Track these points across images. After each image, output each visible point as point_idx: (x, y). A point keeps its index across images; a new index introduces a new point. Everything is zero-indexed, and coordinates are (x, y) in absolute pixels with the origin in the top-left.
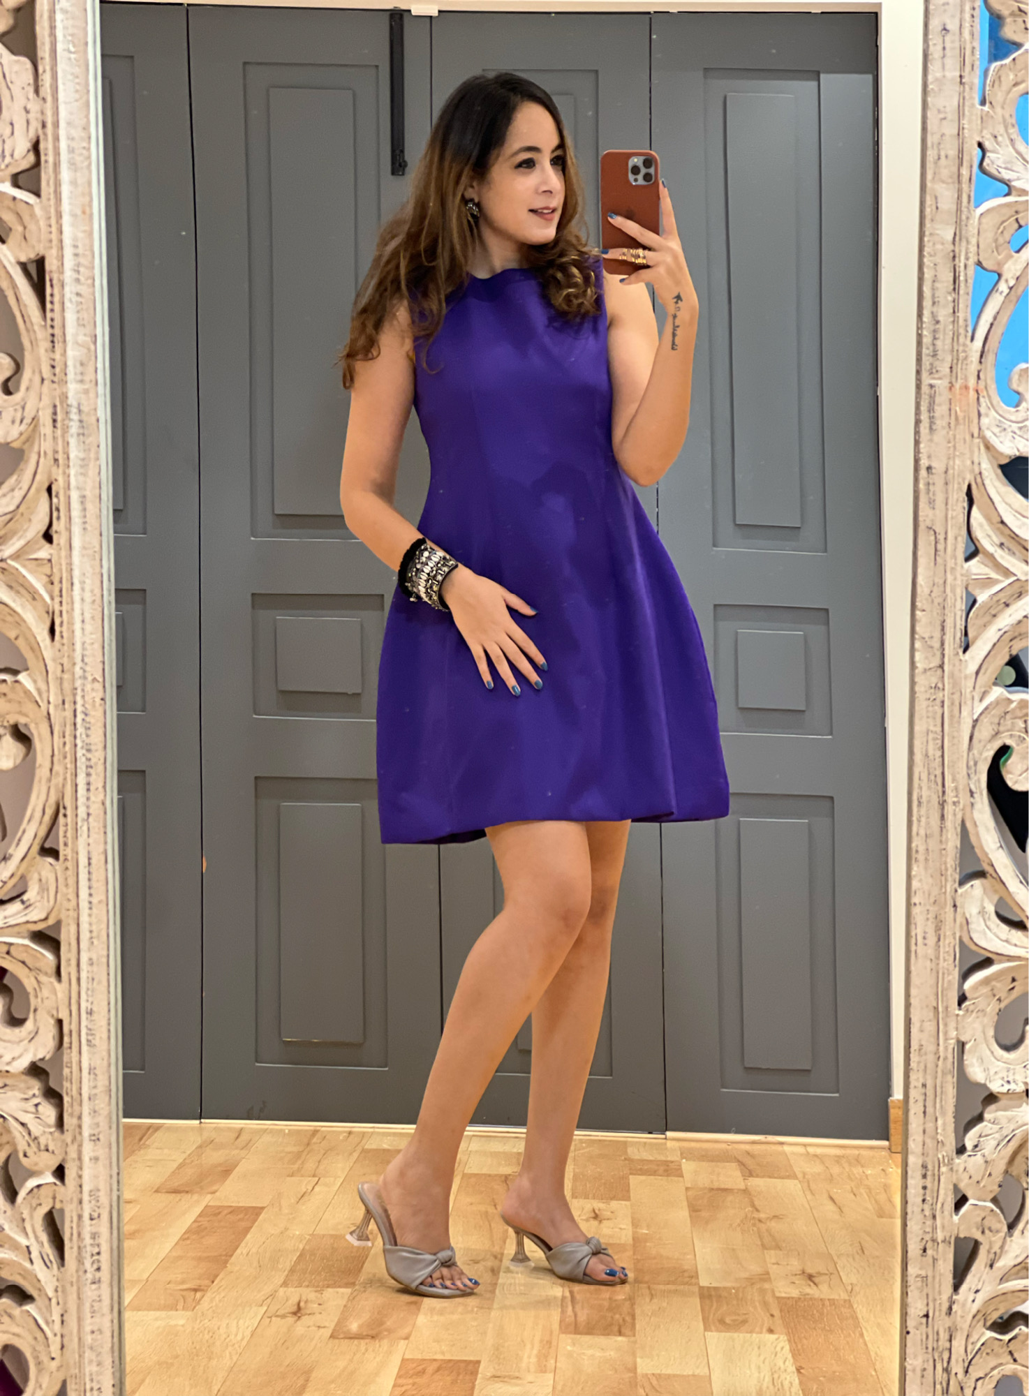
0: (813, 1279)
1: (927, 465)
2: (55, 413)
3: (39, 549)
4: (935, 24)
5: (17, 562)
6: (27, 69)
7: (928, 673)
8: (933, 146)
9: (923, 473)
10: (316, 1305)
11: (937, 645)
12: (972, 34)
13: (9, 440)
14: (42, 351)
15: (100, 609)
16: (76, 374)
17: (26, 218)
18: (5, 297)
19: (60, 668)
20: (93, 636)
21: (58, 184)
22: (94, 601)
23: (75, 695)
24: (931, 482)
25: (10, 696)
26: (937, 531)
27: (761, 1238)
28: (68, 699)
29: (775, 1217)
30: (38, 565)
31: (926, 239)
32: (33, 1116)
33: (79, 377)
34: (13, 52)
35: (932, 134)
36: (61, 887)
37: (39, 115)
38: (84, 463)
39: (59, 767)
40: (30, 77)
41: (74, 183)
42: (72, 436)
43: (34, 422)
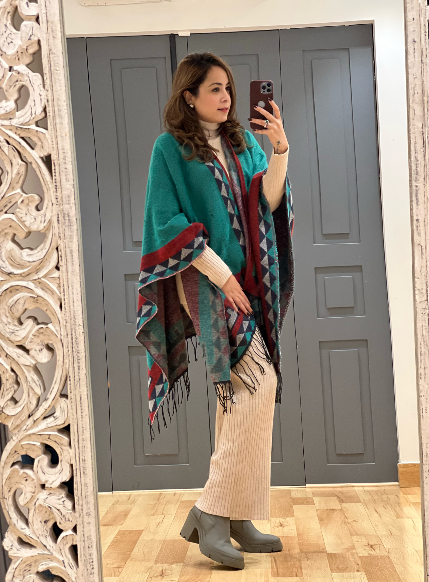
0: (373, 547)
1: (416, 219)
2: (58, 217)
3: (55, 273)
4: (410, 39)
5: (46, 279)
6: (39, 78)
7: (422, 303)
8: (411, 89)
9: (415, 222)
10: (170, 571)
11: (424, 292)
12: (426, 42)
13: (40, 229)
14: (52, 193)
15: (80, 297)
16: (66, 201)
17: (42, 139)
18: (35, 171)
19: (65, 321)
20: (78, 308)
21: (56, 124)
22: (78, 293)
23: (72, 331)
24: (418, 225)
25: (45, 333)
26: (422, 245)
27: (350, 531)
28: (69, 333)
29: (354, 521)
30: (54, 280)
31: (411, 127)
32: (62, 506)
33: (67, 202)
34: (34, 72)
35: (411, 84)
36: (70, 411)
37: (45, 97)
38: (71, 237)
39: (66, 361)
40: (41, 82)
41: (61, 123)
42: (66, 226)
43: (50, 221)
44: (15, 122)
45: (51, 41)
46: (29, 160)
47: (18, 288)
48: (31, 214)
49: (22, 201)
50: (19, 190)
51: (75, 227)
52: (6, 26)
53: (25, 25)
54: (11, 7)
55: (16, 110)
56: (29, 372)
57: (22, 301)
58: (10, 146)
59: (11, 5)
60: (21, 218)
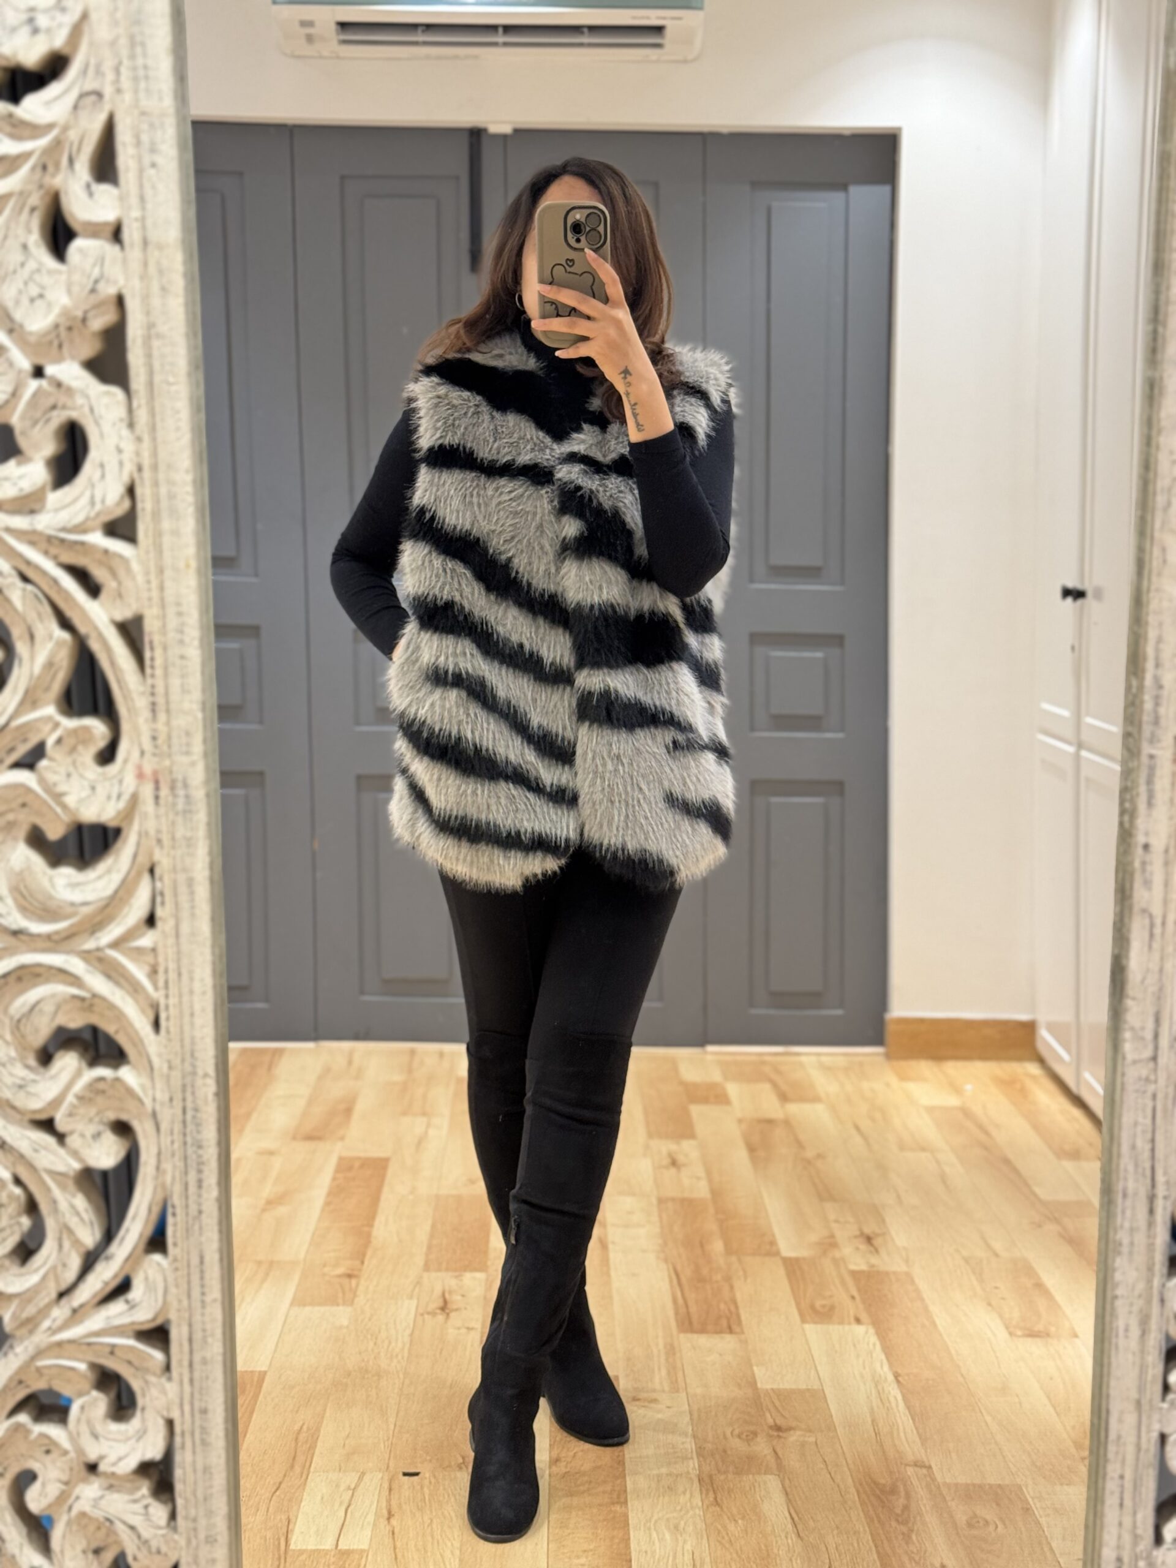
1: (1143, 842)
3: (143, 935)
5: (118, 952)
6: (119, 401)
9: (1139, 851)
11: (1149, 1035)
13: (104, 820)
14: (141, 720)
15: (212, 999)
16: (181, 745)
17: (122, 573)
19: (166, 1065)
20: (205, 1030)
21: (158, 534)
22: (204, 993)
23: (184, 1091)
24: (1149, 860)
25: (111, 1094)
26: (1155, 914)
28: (178, 1096)
30: (140, 955)
31: (1151, 595)
32: (143, 1517)
33: (184, 749)
34: (103, 381)
36: (172, 1289)
37: (134, 457)
38: (190, 842)
39: (167, 1166)
40: (121, 412)
41: (176, 533)
42: (177, 814)
43: (134, 800)
44: (44, 522)
45: (156, 302)
46: (82, 629)
47: (38, 970)
48: (82, 776)
49: (59, 741)
50: (50, 710)
51: (201, 816)
52: (25, 247)
53: (81, 250)
54: (42, 192)
55: (49, 487)
56: (63, 1187)
57: (49, 1008)
58: (29, 587)
59: (41, 186)
60: (55, 784)
